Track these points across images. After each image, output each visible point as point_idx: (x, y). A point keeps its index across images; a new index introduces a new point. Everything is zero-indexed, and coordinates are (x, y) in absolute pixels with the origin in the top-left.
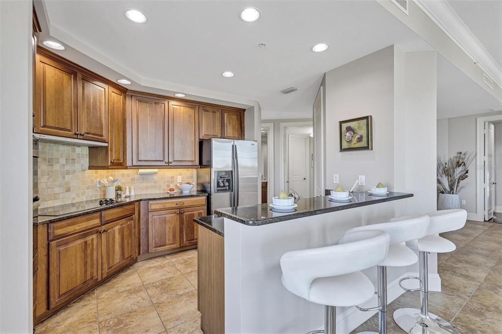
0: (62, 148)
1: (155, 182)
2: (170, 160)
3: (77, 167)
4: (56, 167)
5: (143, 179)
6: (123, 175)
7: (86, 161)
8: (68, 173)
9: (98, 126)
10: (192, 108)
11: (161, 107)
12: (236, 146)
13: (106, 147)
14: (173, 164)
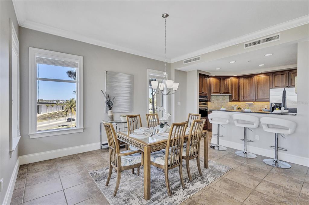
0: (221, 96)
1: (254, 107)
2: (257, 99)
3: (225, 101)
4: (219, 101)
5: (249, 106)
6: (242, 104)
7: (228, 100)
8: (222, 103)
9: (228, 90)
10: (268, 76)
11: (253, 79)
12: (286, 91)
13: (231, 96)
14: (258, 100)
